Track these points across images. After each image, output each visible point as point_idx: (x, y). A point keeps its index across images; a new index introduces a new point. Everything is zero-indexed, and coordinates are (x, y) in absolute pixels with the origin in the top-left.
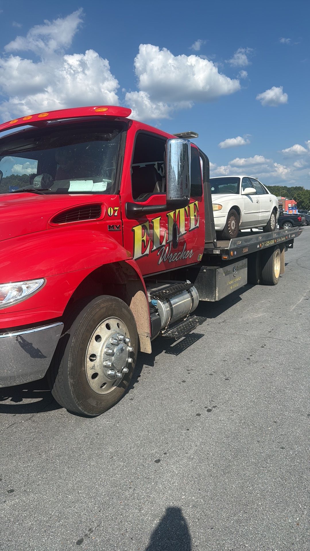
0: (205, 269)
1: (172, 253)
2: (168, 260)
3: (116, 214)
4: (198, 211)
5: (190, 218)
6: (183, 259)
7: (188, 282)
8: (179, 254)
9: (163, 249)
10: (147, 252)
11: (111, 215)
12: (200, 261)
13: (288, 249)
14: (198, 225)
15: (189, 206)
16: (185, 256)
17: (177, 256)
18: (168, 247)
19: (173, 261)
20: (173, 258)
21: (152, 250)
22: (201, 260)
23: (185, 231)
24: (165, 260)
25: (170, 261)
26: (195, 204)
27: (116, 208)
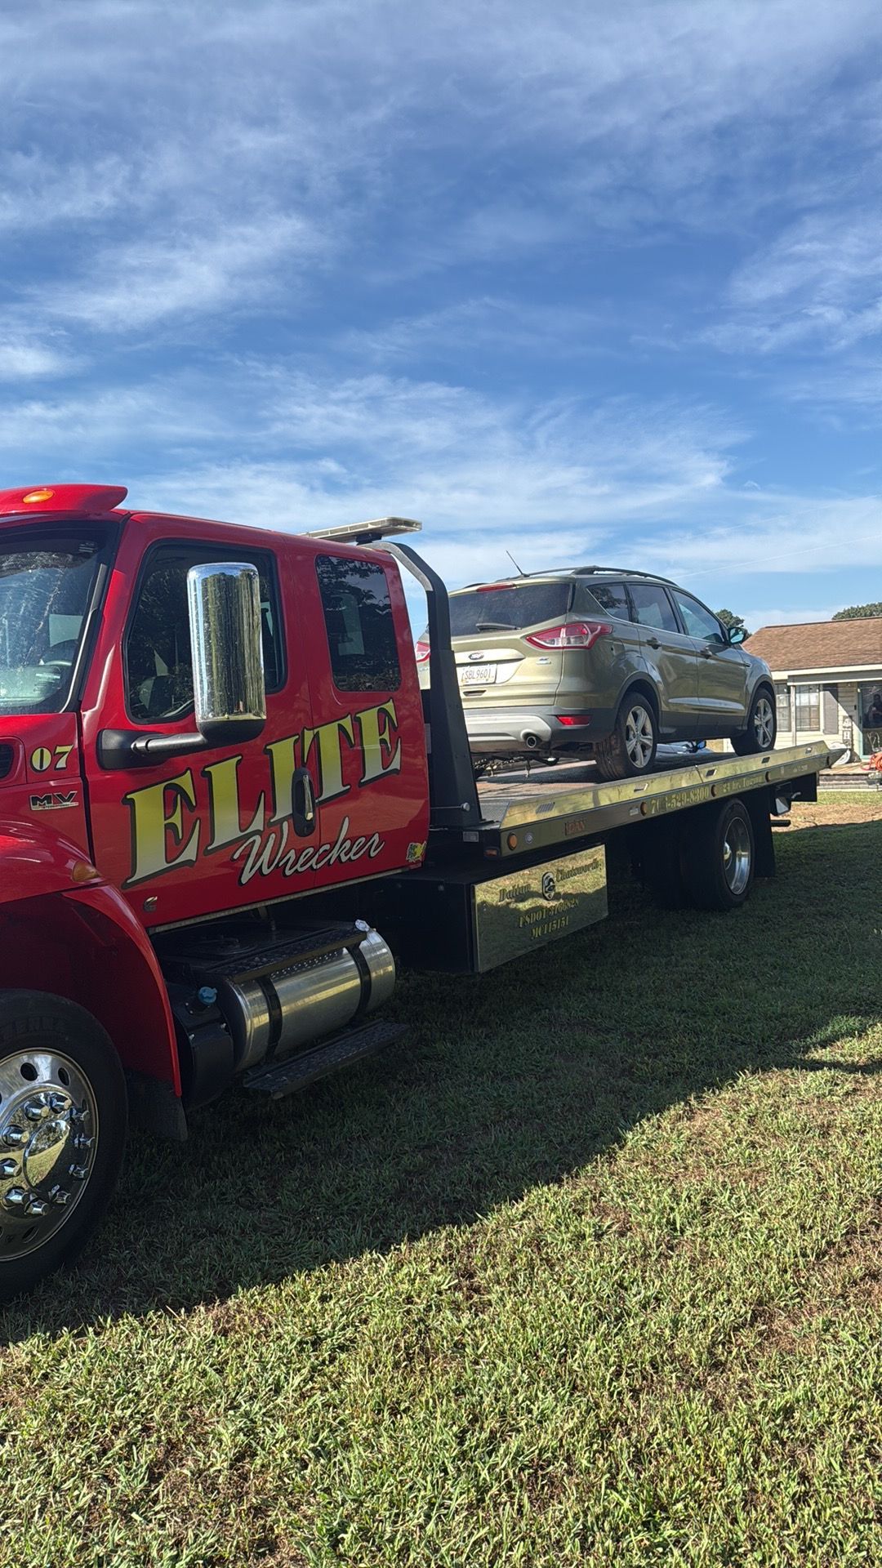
0: (441, 883)
1: (293, 851)
2: (280, 870)
3: (62, 764)
4: (393, 729)
5: (363, 751)
6: (341, 862)
7: (361, 925)
8: (321, 851)
9: (254, 841)
10: (190, 853)
11: (41, 766)
12: (418, 862)
13: (793, 803)
14: (396, 764)
15: (359, 718)
16: (351, 854)
17: (317, 856)
18: (273, 835)
19: (300, 870)
20: (302, 860)
21: (209, 848)
22: (420, 859)
23: (344, 786)
24: (266, 871)
25: (288, 873)
26: (383, 713)
27: (59, 749)
